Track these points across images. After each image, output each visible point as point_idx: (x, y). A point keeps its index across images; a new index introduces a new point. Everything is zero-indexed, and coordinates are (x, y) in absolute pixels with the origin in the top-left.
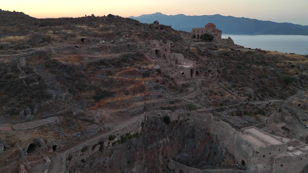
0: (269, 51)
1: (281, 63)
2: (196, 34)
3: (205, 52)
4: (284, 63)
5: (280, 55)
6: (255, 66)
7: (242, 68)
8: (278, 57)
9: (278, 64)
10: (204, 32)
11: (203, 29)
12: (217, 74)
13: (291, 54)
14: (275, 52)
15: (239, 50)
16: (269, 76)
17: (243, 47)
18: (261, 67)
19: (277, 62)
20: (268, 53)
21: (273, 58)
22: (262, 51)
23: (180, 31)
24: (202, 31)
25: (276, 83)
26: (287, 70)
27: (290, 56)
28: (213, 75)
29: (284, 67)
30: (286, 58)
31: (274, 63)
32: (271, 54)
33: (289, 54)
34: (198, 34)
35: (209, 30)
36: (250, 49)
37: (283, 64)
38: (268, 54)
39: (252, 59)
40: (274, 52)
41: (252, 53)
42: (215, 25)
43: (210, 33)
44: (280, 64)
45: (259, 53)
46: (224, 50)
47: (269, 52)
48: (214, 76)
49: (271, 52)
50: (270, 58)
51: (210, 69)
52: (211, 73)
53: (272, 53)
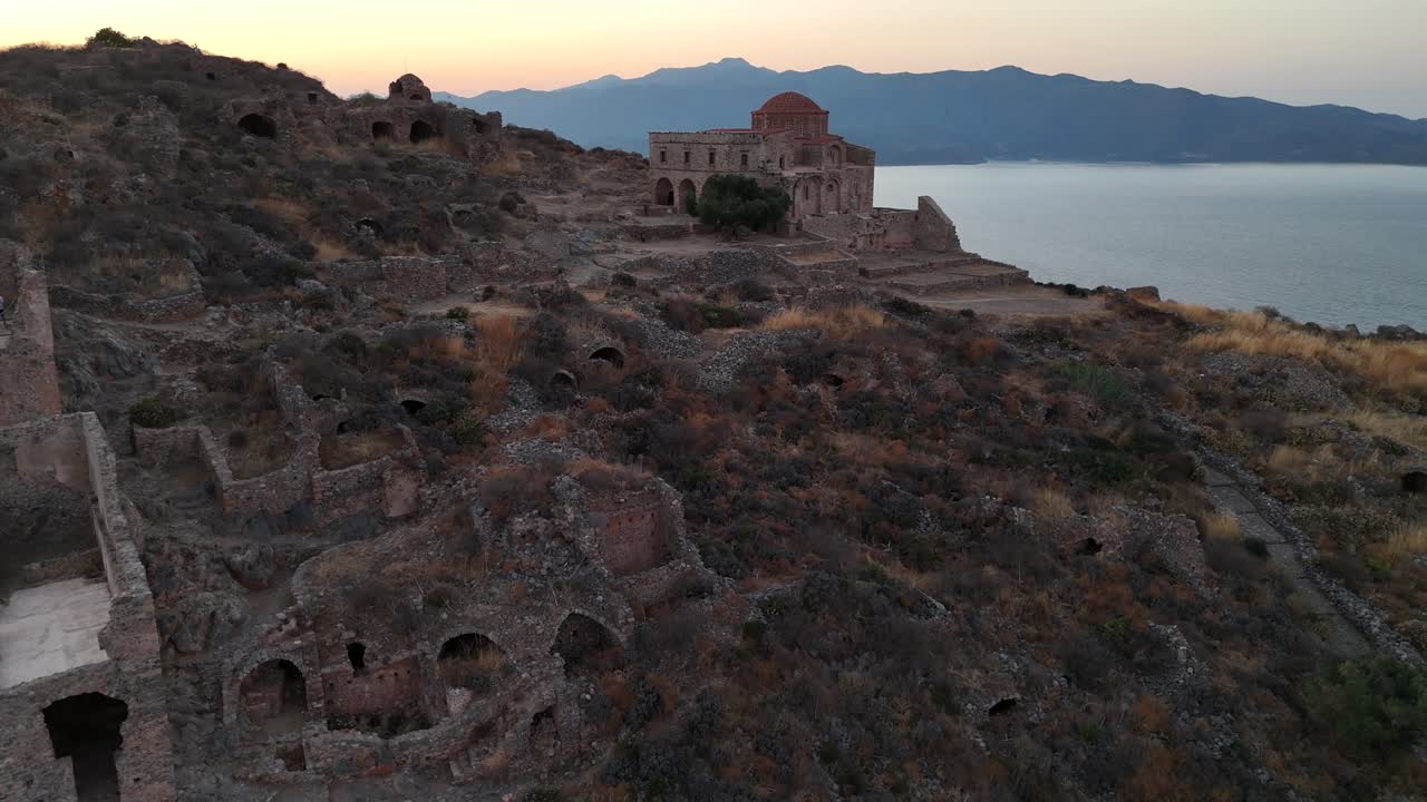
0: (1212, 314)
1: (1309, 441)
2: (676, 178)
3: (606, 353)
4: (1336, 452)
5: (1298, 357)
6: (1056, 504)
7: (926, 530)
8: (1286, 377)
9: (1282, 454)
10: (727, 167)
11: (717, 139)
12: (546, 684)
13: (1387, 334)
14: (1260, 319)
15: (968, 314)
16: (1181, 654)
17: (1017, 280)
18: (1112, 517)
19: (1280, 438)
20: (1203, 330)
21: (1243, 382)
22: (1157, 316)
23: (600, 149)
24: (712, 156)
25: (1258, 742)
26: (1373, 532)
27: (1380, 354)
28: (487, 709)
29: (1342, 494)
30: (1358, 387)
31: (1247, 442)
32: (1224, 348)
33: (1371, 336)
34: (688, 175)
35: (763, 147)
36: (1070, 290)
37: (1326, 453)
38: (1199, 340)
39: (1051, 414)
40: (1250, 328)
41: (1076, 333)
42: (823, 107)
43: (774, 167)
44: (1299, 455)
45: (1132, 335)
46: (813, 326)
47: (1217, 321)
48: (504, 711)
49: (1232, 326)
50: (1218, 388)
51: (476, 614)
52: (468, 686)
53: (1236, 336)
